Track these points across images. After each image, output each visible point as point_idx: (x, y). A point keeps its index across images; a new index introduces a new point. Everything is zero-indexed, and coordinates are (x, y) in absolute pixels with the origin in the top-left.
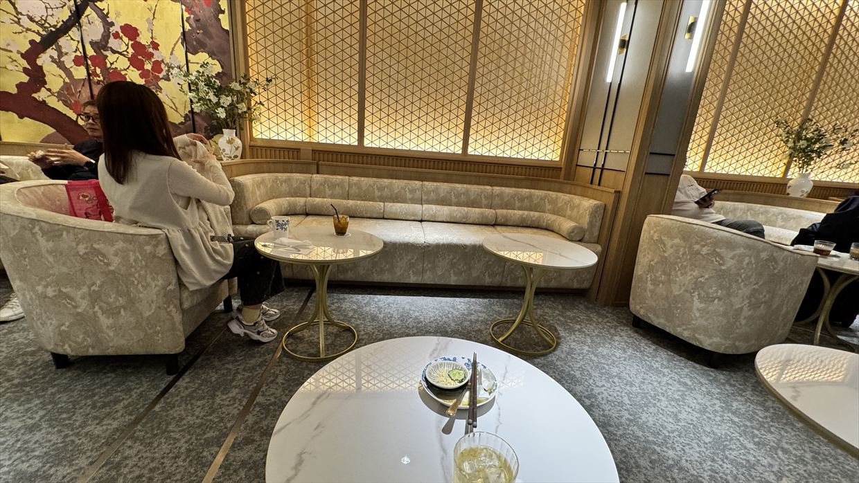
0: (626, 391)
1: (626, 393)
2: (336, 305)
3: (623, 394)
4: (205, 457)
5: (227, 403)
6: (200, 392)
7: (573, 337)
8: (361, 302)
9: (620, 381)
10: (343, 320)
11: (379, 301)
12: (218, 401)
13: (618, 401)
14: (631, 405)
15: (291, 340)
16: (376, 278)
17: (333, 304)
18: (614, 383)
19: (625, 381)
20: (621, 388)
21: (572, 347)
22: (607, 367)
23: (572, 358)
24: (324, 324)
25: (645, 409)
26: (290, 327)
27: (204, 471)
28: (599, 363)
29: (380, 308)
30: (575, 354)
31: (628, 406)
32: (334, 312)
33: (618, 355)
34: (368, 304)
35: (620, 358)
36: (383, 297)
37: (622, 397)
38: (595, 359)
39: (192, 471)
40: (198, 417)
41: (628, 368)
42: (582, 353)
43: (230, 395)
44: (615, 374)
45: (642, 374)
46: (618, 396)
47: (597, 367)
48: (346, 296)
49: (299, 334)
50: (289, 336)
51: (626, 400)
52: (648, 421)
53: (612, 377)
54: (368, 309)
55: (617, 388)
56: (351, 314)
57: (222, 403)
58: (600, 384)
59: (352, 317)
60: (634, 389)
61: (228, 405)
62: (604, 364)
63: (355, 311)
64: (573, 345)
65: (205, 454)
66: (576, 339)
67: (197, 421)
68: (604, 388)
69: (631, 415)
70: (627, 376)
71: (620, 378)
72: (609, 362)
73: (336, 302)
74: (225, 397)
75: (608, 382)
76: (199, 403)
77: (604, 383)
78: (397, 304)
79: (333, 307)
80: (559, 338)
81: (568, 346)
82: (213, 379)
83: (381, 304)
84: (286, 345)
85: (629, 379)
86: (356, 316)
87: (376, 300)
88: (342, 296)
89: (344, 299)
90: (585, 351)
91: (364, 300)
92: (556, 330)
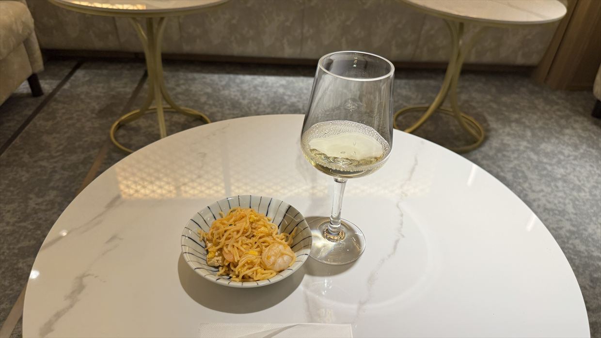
0: (571, 197)
1: (571, 200)
2: (183, 87)
3: (567, 201)
4: (21, 268)
5: (43, 207)
6: (9, 194)
7: (507, 129)
8: (217, 84)
9: (565, 185)
10: (193, 107)
11: (242, 82)
12: (32, 204)
13: (560, 209)
14: (576, 214)
15: (122, 132)
16: (237, 50)
17: (178, 85)
18: (557, 187)
19: (571, 186)
20: (565, 193)
21: (505, 142)
22: (549, 168)
23: (504, 156)
24: (165, 112)
25: (594, 219)
26: (121, 115)
27: (21, 285)
28: (540, 162)
29: (243, 92)
30: (508, 151)
31: (572, 216)
32: (180, 96)
33: (566, 152)
34: (227, 86)
35: (569, 156)
36: (248, 78)
37: (565, 204)
38: (534, 157)
39: (7, 283)
40: (8, 223)
41: (578, 169)
42: (518, 150)
43: (47, 198)
44: (559, 176)
45: (596, 177)
46: (560, 202)
47: (536, 167)
48: (197, 75)
49: (133, 124)
50: (120, 126)
51: (570, 209)
52: (595, 233)
53: (555, 180)
54: (226, 92)
55: (560, 194)
56: (203, 99)
57: (37, 207)
58: (538, 188)
59: (205, 103)
60: (582, 194)
61: (46, 210)
62: (546, 163)
63: (209, 96)
64: (507, 140)
65: (20, 265)
66: (512, 132)
67: (8, 228)
68: (541, 194)
69: (573, 226)
70: (575, 179)
71: (565, 181)
72: (555, 161)
73: (183, 84)
74: (40, 200)
75: (549, 186)
76: (8, 207)
77: (543, 187)
78: (266, 88)
79: (179, 90)
80: (488, 130)
81: (499, 141)
82: (24, 179)
83: (245, 87)
84: (116, 138)
85: (577, 182)
86: (211, 102)
87: (238, 81)
88: (190, 75)
89: (194, 79)
90: (522, 148)
91: (221, 81)
92: (485, 121)
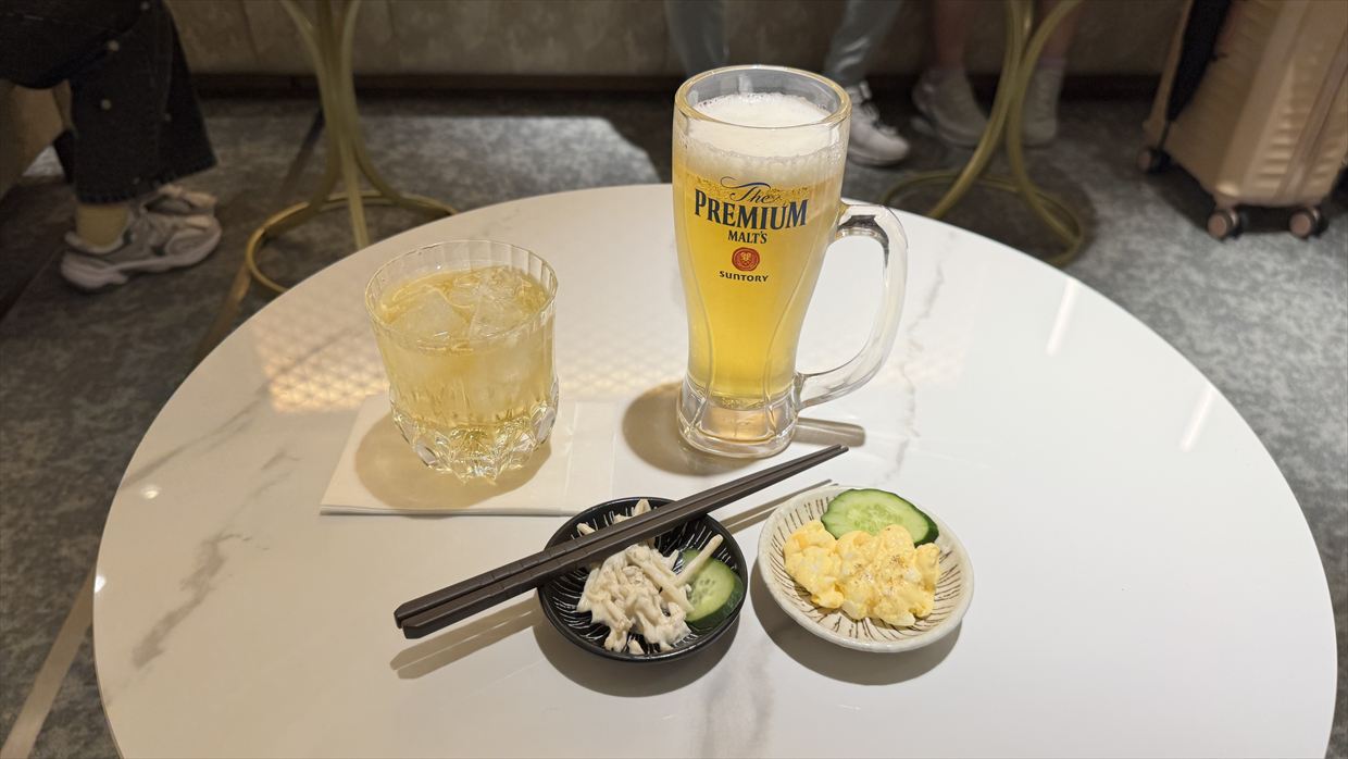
0: (1282, 364)
1: (1282, 370)
2: (403, 149)
3: (1274, 373)
4: (66, 558)
5: (105, 425)
6: (29, 398)
7: (1137, 219)
8: (479, 140)
9: (1268, 337)
10: (427, 193)
11: (536, 134)
12: (81, 420)
13: (1257, 390)
14: (1294, 401)
15: (271, 253)
16: (520, 60)
17: (392, 146)
18: (1250, 343)
19: (1282, 339)
20: (1269, 355)
21: (1133, 246)
22: (1232, 301)
23: (1131, 278)
24: (366, 206)
25: (1334, 409)
26: (266, 216)
27: (69, 595)
28: (1213, 289)
29: (538, 156)
30: (1138, 267)
31: (1285, 406)
32: (397, 170)
33: (1269, 265)
34: (501, 144)
35: (1275, 274)
36: (548, 123)
37: (1268, 380)
38: (1197, 278)
39: (37, 591)
40: (30, 463)
41: (1296, 301)
42: (1161, 264)
43: (117, 404)
44: (1255, 319)
45: (1337, 319)
46: (1257, 376)
47: (1203, 301)
48: (433, 122)
49: (295, 234)
50: (266, 240)
51: (1281, 389)
52: (1338, 441)
53: (1247, 327)
54: (501, 158)
55: (1258, 358)
56: (450, 174)
57: (92, 424)
58: (1208, 347)
59: (454, 184)
60: (1308, 357)
61: (109, 432)
62: (1225, 291)
63: (463, 167)
64: (1137, 242)
65: (64, 552)
66: (1147, 225)
67: (31, 472)
68: (1216, 359)
69: (1288, 426)
70: (1291, 323)
71: (1268, 329)
72: (1243, 286)
73: (403, 143)
74: (98, 410)
75: (1233, 340)
76: (29, 427)
77: (1219, 344)
78: (591, 144)
79: (394, 155)
80: (1093, 222)
81: (1119, 246)
82: (60, 365)
83: (542, 144)
84: (260, 268)
85: (1295, 331)
86: (468, 181)
87: (525, 131)
88: (418, 123)
89: (426, 132)
90: (1170, 259)
91: (487, 133)
92: (1086, 201)
